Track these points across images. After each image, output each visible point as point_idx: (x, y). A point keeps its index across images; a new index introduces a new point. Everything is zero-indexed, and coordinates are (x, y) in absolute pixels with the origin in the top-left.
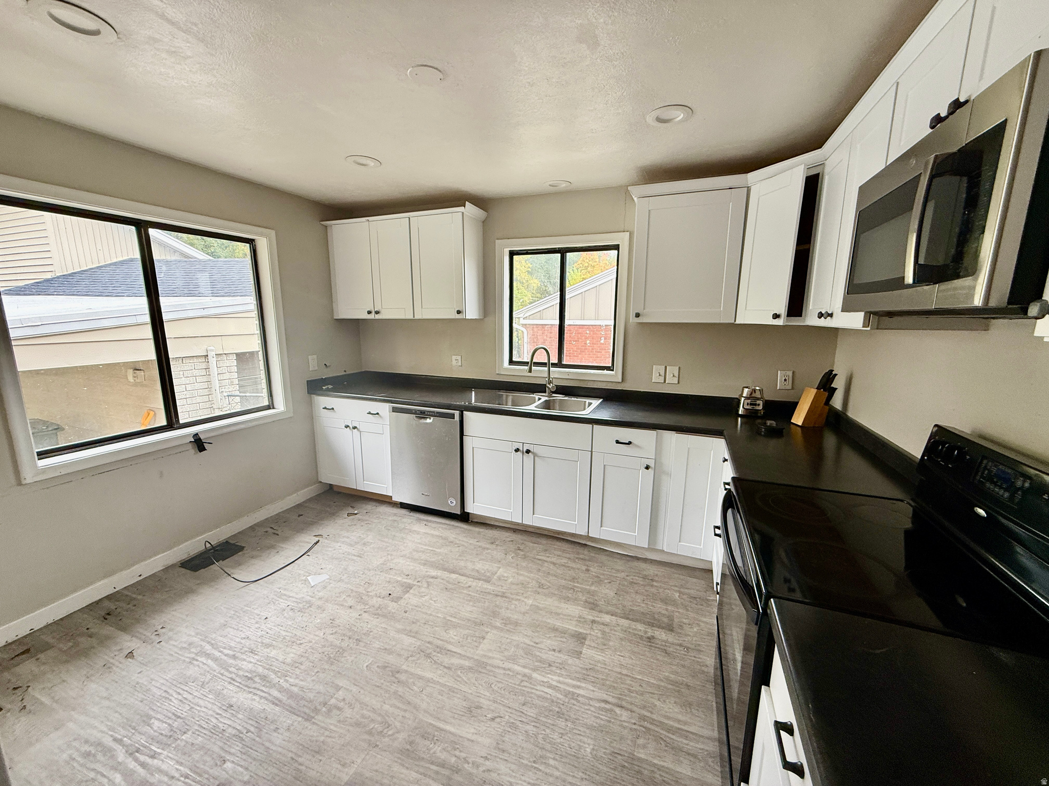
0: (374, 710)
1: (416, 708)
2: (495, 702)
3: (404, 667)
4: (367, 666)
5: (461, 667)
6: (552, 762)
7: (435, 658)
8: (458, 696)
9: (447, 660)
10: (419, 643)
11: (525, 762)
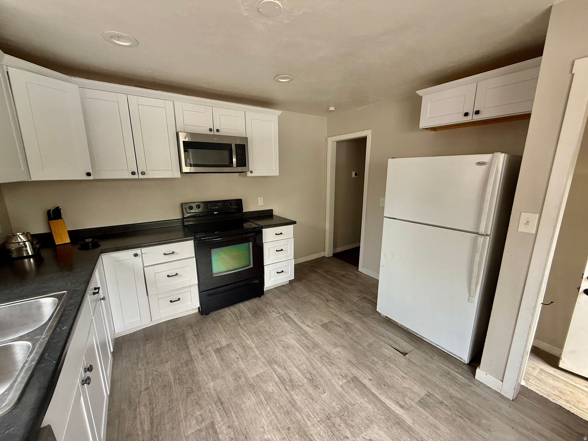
0: (325, 366)
1: (307, 358)
2: (276, 345)
3: (306, 381)
4: (325, 393)
5: (279, 366)
6: (274, 324)
7: (288, 377)
8: (288, 354)
9: (284, 373)
10: (292, 393)
11: (281, 327)
